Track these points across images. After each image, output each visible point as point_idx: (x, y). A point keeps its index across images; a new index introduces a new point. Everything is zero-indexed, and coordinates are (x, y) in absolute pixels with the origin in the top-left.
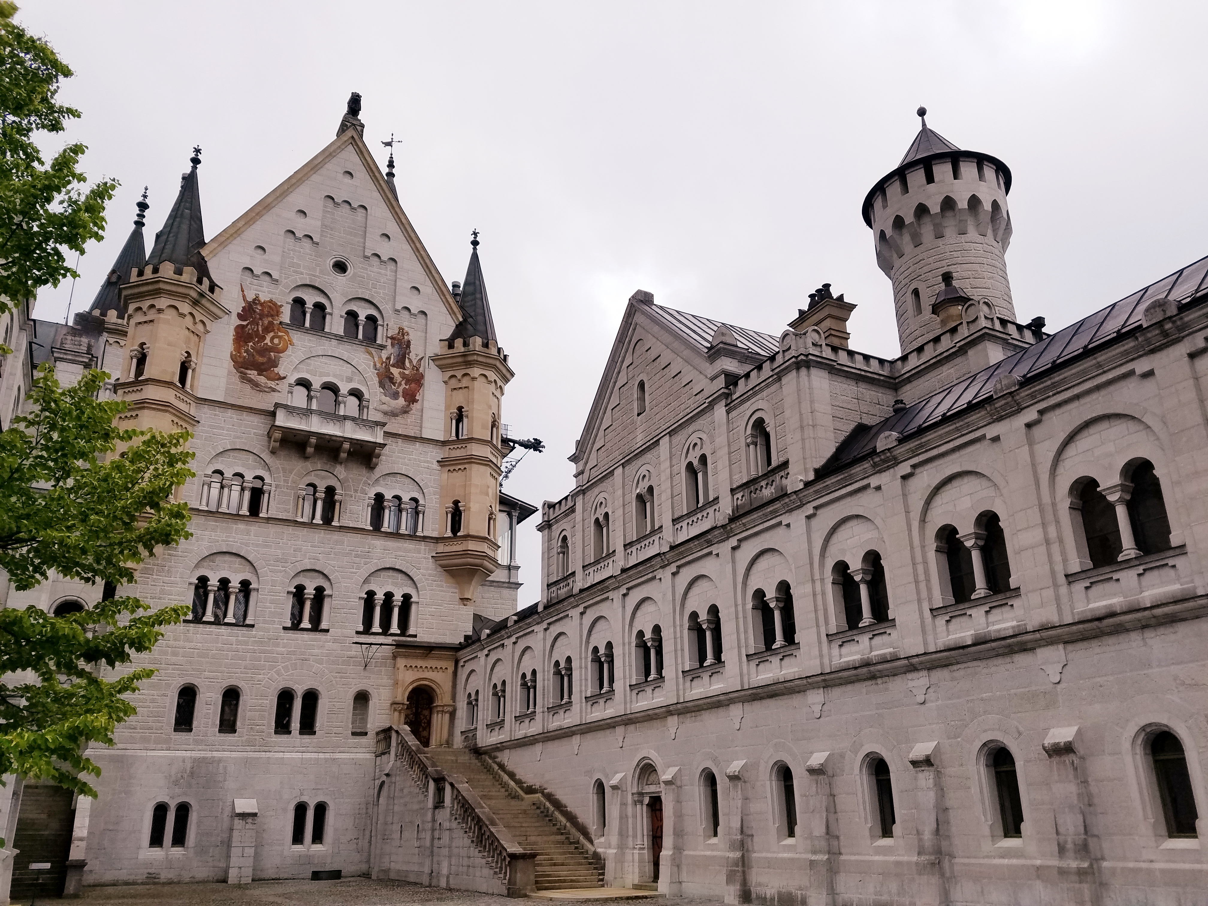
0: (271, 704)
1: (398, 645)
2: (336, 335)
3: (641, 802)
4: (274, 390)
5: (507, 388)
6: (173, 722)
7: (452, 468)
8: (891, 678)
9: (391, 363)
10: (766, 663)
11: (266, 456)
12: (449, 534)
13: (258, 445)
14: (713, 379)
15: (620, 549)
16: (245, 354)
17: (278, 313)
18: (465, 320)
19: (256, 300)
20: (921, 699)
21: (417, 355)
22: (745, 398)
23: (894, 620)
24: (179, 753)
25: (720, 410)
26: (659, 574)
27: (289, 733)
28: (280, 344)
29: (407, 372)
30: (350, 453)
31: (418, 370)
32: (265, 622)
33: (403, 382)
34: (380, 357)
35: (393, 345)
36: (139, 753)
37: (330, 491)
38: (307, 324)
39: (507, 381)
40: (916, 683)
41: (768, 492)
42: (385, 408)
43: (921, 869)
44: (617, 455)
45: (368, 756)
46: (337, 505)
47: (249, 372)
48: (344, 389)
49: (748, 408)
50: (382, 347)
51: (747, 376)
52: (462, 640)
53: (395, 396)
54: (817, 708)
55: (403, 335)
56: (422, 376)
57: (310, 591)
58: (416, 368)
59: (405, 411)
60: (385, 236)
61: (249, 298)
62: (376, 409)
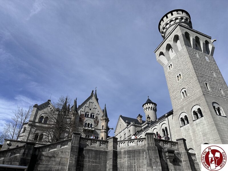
2: (89, 117)
4: (83, 124)
5: (108, 123)
7: (102, 133)
9: (95, 120)
14: (126, 125)
17: (84, 115)
18: (104, 115)
25: (127, 128)
28: (84, 119)
30: (91, 131)
48: (90, 124)
53: (96, 124)
55: (97, 117)
58: (98, 121)
59: (97, 126)
60: (95, 106)
61: (81, 114)
62: (94, 126)
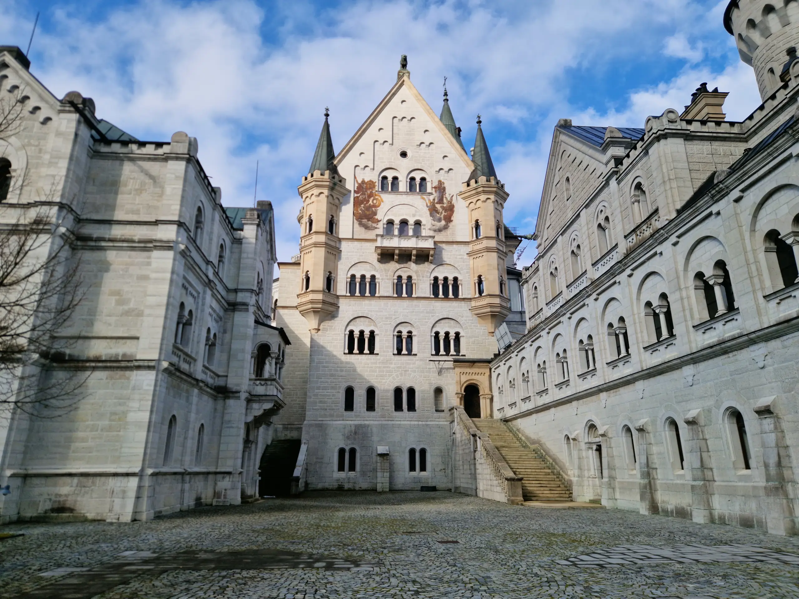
0: (391, 396)
1: (455, 361)
3: (592, 448)
4: (376, 228)
5: (505, 205)
6: (344, 406)
7: (475, 256)
8: (739, 352)
10: (657, 352)
11: (376, 263)
12: (477, 295)
13: (372, 258)
14: (606, 164)
15: (564, 289)
16: (360, 212)
17: (374, 186)
18: (476, 168)
19: (363, 182)
20: (761, 365)
21: (450, 194)
22: (627, 172)
23: (738, 309)
24: (348, 422)
25: (613, 182)
26: (587, 301)
27: (402, 410)
29: (445, 205)
30: (417, 256)
31: (451, 203)
32: (384, 352)
33: (443, 212)
34: (429, 200)
35: (436, 191)
36: (329, 422)
37: (410, 278)
38: (390, 189)
39: (505, 200)
40: (758, 353)
41: (647, 234)
42: (434, 227)
43: (769, 491)
44: (558, 229)
45: (446, 423)
46: (414, 286)
47: (363, 220)
48: (411, 221)
49: (630, 177)
50: (431, 194)
51: (628, 156)
52: (493, 357)
53: (440, 220)
54: (690, 379)
56: (453, 206)
57: (405, 334)
59: (446, 227)
60: (427, 131)
61: (360, 182)
62: (430, 229)
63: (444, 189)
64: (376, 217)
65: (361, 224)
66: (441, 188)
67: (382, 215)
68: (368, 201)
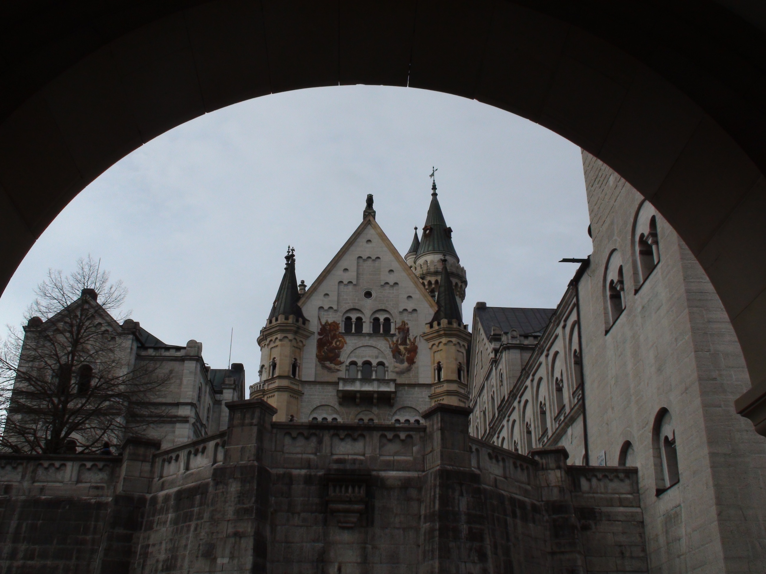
2: (368, 334)
4: (338, 370)
7: (436, 399)
9: (399, 343)
11: (337, 406)
13: (334, 401)
14: (492, 353)
16: (323, 354)
17: (338, 328)
18: (439, 310)
19: (327, 322)
21: (413, 335)
28: (340, 344)
29: (408, 347)
30: (378, 399)
31: (414, 344)
33: (406, 353)
34: (393, 341)
35: (399, 333)
37: (371, 421)
38: (353, 331)
42: (397, 370)
47: (326, 363)
48: (374, 362)
50: (394, 335)
53: (402, 362)
55: (405, 325)
56: (416, 348)
58: (413, 343)
59: (408, 370)
60: (391, 271)
61: (323, 323)
62: (392, 372)
63: (408, 330)
64: (339, 359)
65: (324, 367)
66: (404, 330)
67: (345, 357)
68: (332, 343)
